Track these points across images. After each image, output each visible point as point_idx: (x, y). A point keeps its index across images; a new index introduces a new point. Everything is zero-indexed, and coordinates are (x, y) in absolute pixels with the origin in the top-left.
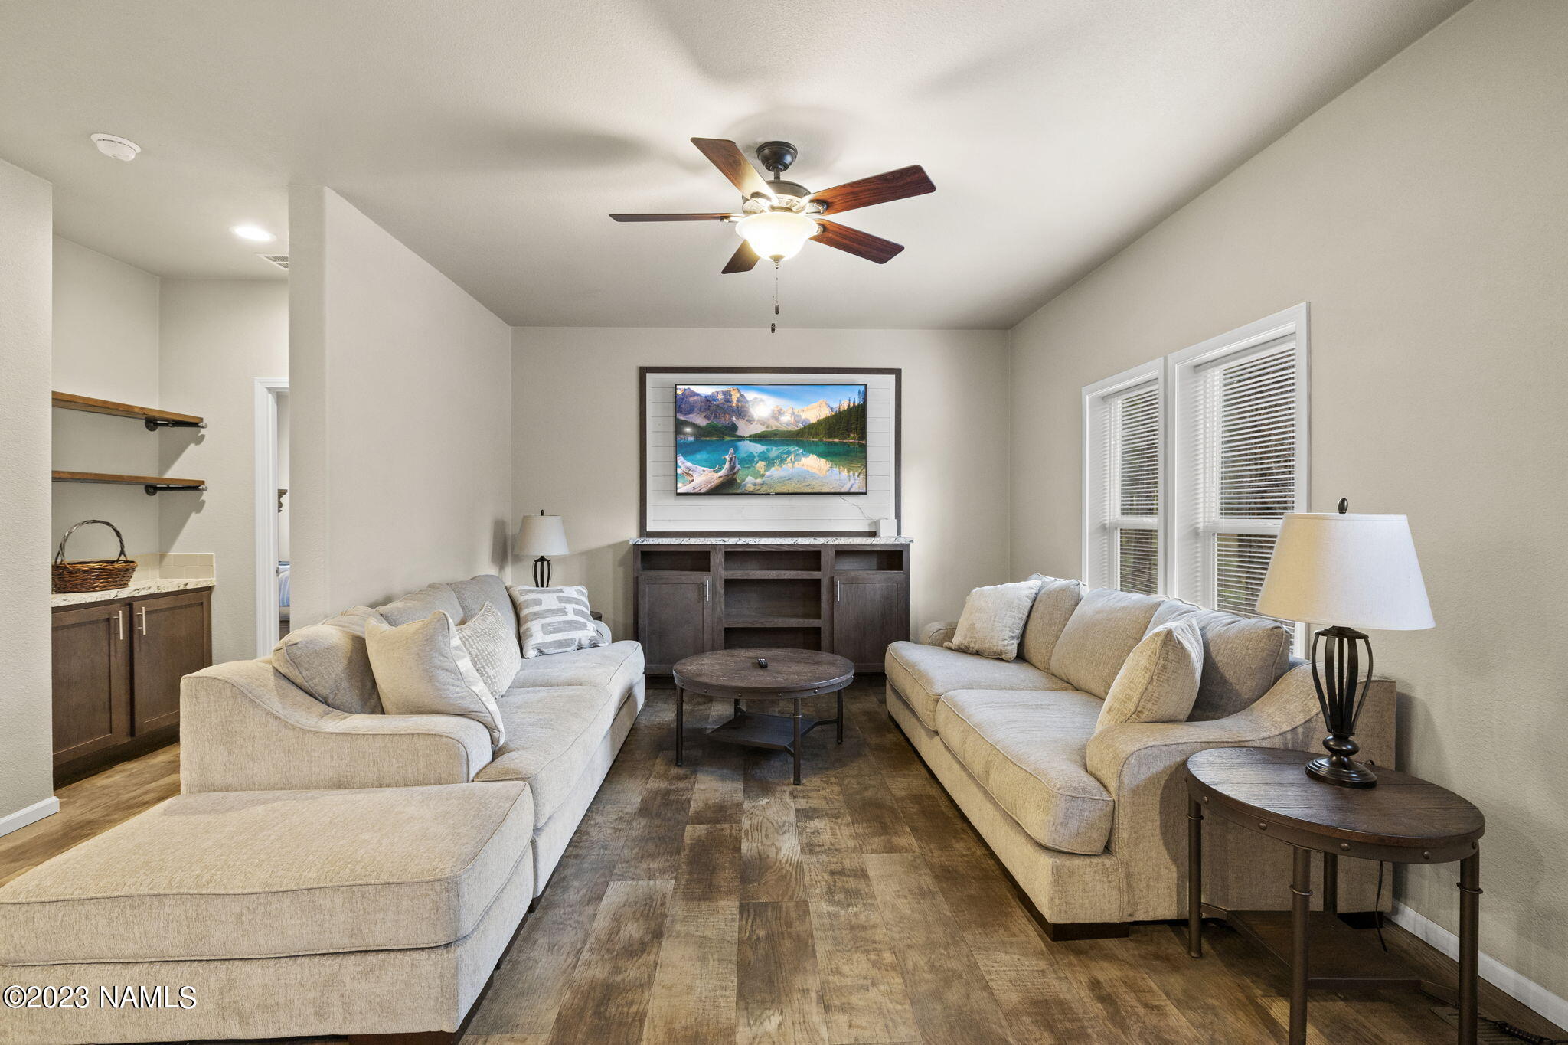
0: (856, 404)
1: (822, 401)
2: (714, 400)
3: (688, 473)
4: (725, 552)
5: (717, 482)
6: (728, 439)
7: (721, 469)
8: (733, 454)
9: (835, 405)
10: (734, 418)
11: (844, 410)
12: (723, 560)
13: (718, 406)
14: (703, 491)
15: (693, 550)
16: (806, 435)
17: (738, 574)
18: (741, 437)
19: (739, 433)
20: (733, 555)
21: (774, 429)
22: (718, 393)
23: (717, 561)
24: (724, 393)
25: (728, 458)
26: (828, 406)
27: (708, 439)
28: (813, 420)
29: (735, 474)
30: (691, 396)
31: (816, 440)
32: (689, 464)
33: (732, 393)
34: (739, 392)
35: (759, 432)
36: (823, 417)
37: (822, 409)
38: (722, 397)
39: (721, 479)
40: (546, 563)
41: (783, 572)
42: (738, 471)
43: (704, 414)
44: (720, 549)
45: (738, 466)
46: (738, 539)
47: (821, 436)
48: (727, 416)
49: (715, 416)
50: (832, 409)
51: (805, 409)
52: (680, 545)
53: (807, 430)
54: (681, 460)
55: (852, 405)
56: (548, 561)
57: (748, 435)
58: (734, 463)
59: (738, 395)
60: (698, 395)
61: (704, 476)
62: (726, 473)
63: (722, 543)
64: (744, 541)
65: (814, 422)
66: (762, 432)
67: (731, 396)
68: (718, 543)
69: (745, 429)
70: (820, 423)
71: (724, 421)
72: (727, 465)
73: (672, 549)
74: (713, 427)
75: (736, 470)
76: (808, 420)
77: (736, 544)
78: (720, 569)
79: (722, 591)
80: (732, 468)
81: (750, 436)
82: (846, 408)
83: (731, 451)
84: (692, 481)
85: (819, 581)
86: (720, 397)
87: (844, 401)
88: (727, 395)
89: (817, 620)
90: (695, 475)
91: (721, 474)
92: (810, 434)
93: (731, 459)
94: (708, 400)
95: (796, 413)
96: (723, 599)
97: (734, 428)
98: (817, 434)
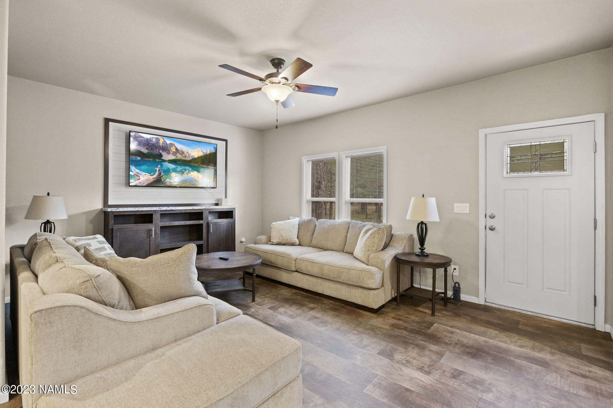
0: (213, 152)
1: (199, 149)
2: (151, 141)
3: (137, 175)
4: (160, 214)
5: (152, 180)
6: (158, 160)
7: (154, 174)
8: (160, 168)
9: (205, 151)
10: (161, 151)
11: (208, 154)
12: (159, 218)
13: (153, 144)
14: (144, 185)
15: (144, 213)
16: (193, 163)
17: (167, 224)
18: (164, 160)
19: (163, 158)
20: (164, 215)
21: (179, 158)
22: (153, 138)
23: (156, 218)
24: (156, 139)
25: (158, 169)
26: (202, 151)
27: (147, 159)
28: (196, 156)
29: (161, 177)
30: (139, 137)
31: (197, 165)
32: (137, 171)
33: (160, 139)
34: (163, 139)
35: (172, 159)
36: (200, 155)
37: (199, 152)
38: (155, 140)
39: (154, 179)
40: (52, 224)
41: (187, 222)
42: (162, 176)
43: (146, 147)
44: (158, 212)
45: (163, 174)
46: (167, 207)
47: (199, 164)
48: (158, 150)
49: (152, 149)
50: (203, 153)
51: (193, 151)
52: (138, 211)
53: (193, 161)
54: (133, 168)
55: (211, 152)
56: (53, 223)
57: (167, 160)
58: (161, 172)
59: (163, 141)
60: (143, 137)
61: (145, 177)
62: (157, 176)
63: (159, 209)
64: (170, 208)
65: (196, 157)
66: (174, 159)
67: (159, 140)
68: (157, 209)
69: (167, 157)
70: (199, 158)
71: (156, 152)
72: (157, 173)
73: (133, 213)
74: (151, 154)
75: (161, 175)
76: (194, 156)
77: (166, 210)
78: (158, 222)
79: (159, 232)
80: (160, 174)
81: (168, 160)
82: (209, 153)
83: (159, 166)
84: (140, 179)
85: (202, 224)
86: (154, 140)
87: (208, 150)
88: (158, 140)
89: (202, 241)
90: (141, 177)
91: (154, 177)
92: (195, 162)
93: (159, 170)
94: (148, 141)
95: (189, 153)
96: (159, 236)
97: (161, 156)
98: (197, 163)
